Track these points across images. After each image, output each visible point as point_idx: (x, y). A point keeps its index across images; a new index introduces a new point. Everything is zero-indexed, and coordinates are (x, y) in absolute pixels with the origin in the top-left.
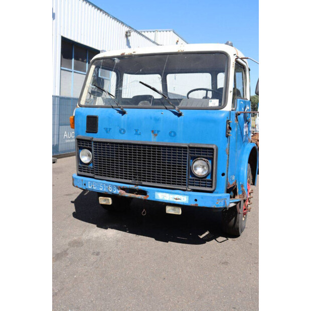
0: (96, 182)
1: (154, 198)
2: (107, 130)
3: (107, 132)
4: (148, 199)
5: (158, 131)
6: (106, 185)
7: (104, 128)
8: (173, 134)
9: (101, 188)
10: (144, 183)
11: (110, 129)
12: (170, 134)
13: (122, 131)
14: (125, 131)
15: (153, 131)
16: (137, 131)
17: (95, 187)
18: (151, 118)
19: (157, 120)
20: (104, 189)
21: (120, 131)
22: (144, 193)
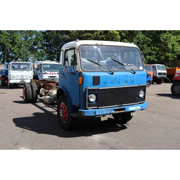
0: (101, 110)
1: (128, 110)
2: (105, 83)
3: (105, 84)
4: (126, 111)
5: (127, 81)
6: (107, 110)
7: (103, 82)
8: (133, 82)
9: (104, 112)
10: (123, 105)
11: (106, 82)
12: (132, 81)
13: (112, 83)
14: (113, 82)
15: (125, 81)
16: (118, 82)
17: (101, 112)
18: (124, 76)
19: (127, 76)
20: (106, 112)
21: (111, 83)
22: (124, 109)
